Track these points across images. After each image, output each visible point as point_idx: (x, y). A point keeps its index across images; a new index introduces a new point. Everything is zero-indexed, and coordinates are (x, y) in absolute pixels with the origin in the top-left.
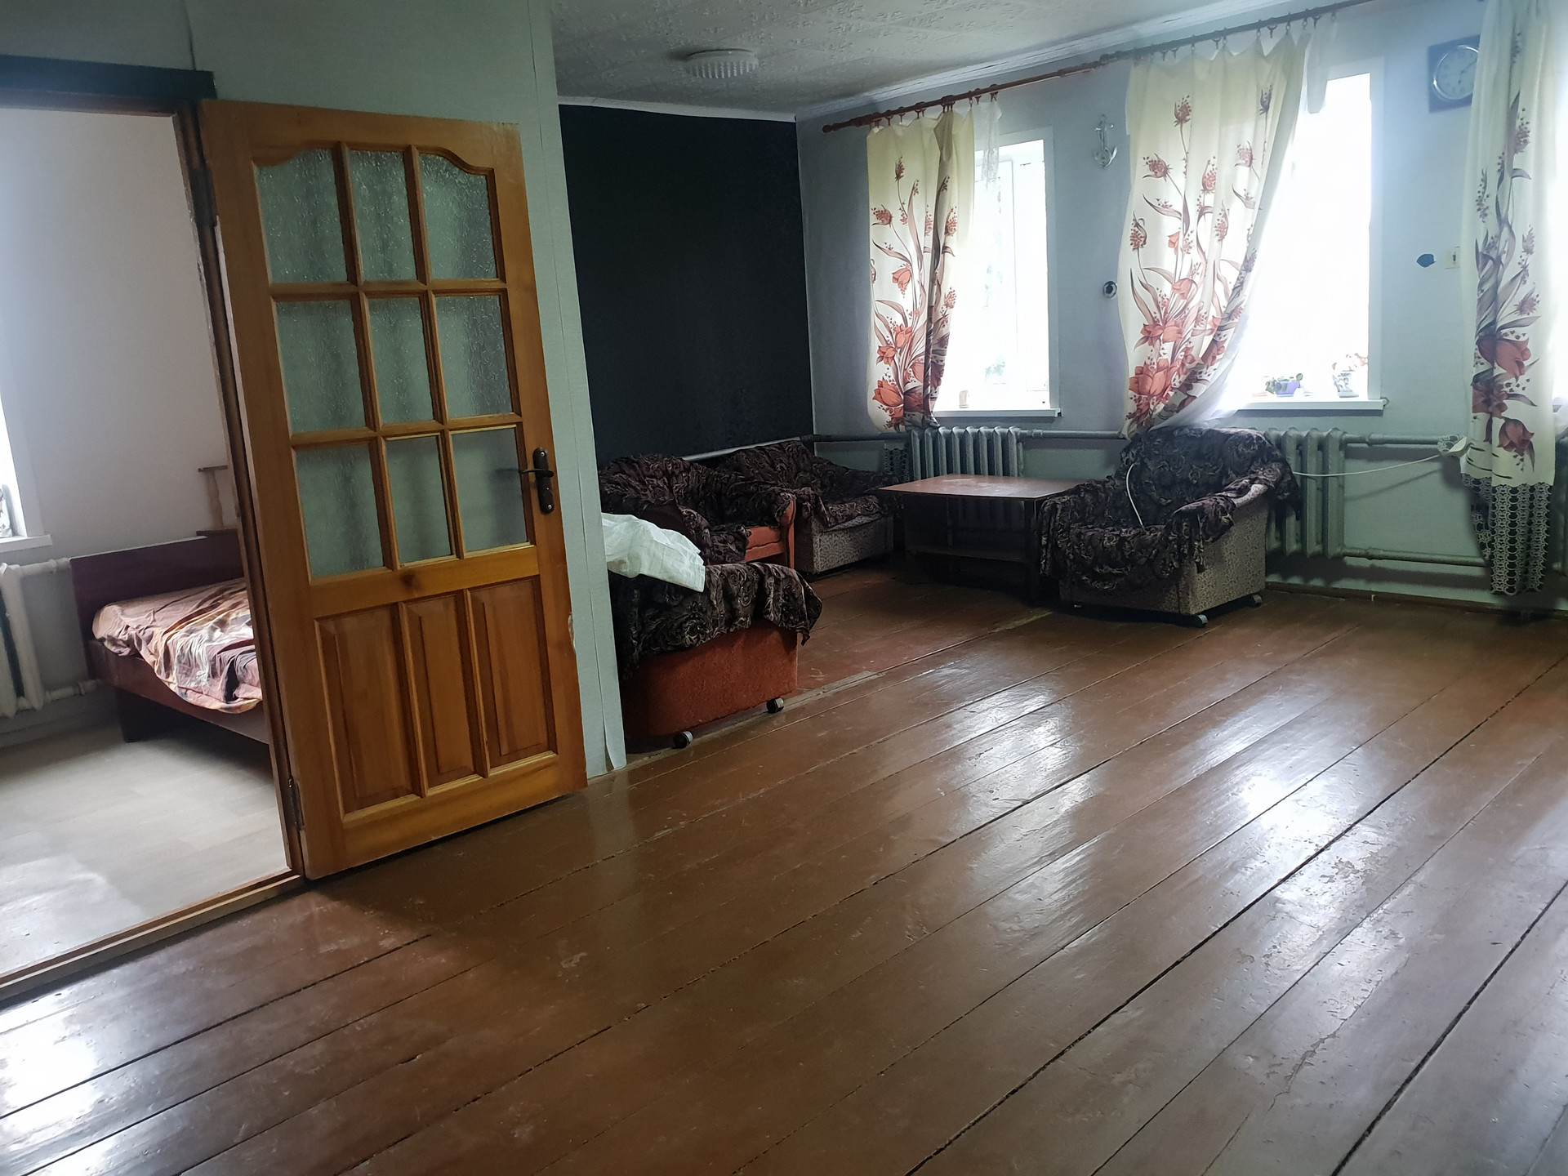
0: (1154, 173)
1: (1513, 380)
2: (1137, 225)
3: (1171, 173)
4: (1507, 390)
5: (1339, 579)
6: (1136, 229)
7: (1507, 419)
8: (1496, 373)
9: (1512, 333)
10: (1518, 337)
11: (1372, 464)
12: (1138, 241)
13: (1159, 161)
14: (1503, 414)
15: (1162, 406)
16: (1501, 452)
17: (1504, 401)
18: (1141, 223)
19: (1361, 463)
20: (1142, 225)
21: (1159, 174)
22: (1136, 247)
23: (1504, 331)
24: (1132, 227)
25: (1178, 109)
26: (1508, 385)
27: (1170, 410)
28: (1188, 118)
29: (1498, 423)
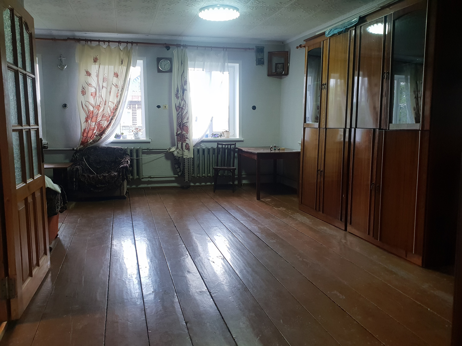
0: (87, 75)
1: (187, 135)
2: (83, 88)
3: (92, 75)
4: (186, 137)
5: (140, 185)
6: (83, 90)
7: (186, 143)
8: (183, 133)
9: (187, 124)
10: (187, 125)
11: (148, 155)
12: (84, 93)
13: (88, 71)
14: (186, 142)
15: (92, 140)
16: (186, 150)
17: (186, 139)
18: (84, 88)
19: (145, 155)
20: (85, 88)
21: (88, 75)
22: (83, 95)
23: (185, 124)
24: (82, 89)
25: (94, 58)
26: (186, 136)
27: (94, 141)
28: (97, 61)
29: (184, 144)
